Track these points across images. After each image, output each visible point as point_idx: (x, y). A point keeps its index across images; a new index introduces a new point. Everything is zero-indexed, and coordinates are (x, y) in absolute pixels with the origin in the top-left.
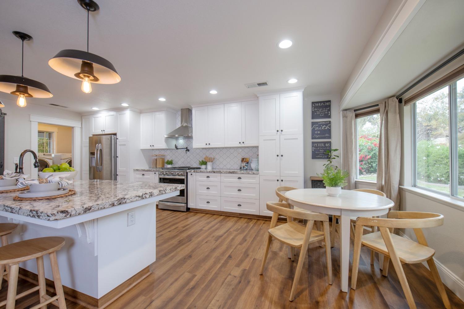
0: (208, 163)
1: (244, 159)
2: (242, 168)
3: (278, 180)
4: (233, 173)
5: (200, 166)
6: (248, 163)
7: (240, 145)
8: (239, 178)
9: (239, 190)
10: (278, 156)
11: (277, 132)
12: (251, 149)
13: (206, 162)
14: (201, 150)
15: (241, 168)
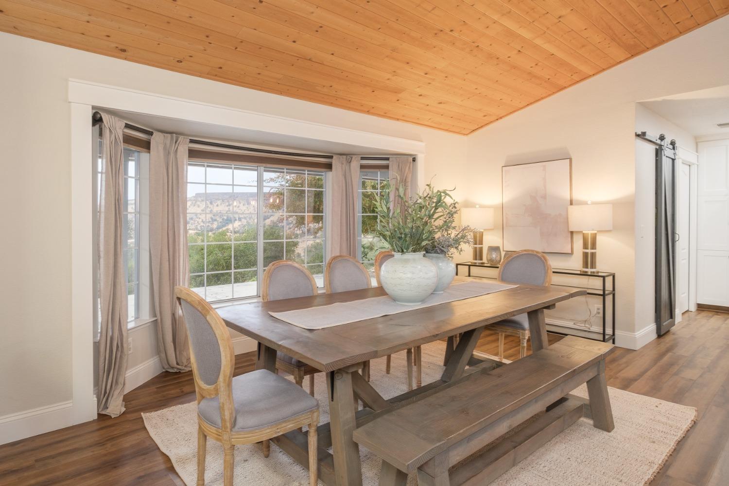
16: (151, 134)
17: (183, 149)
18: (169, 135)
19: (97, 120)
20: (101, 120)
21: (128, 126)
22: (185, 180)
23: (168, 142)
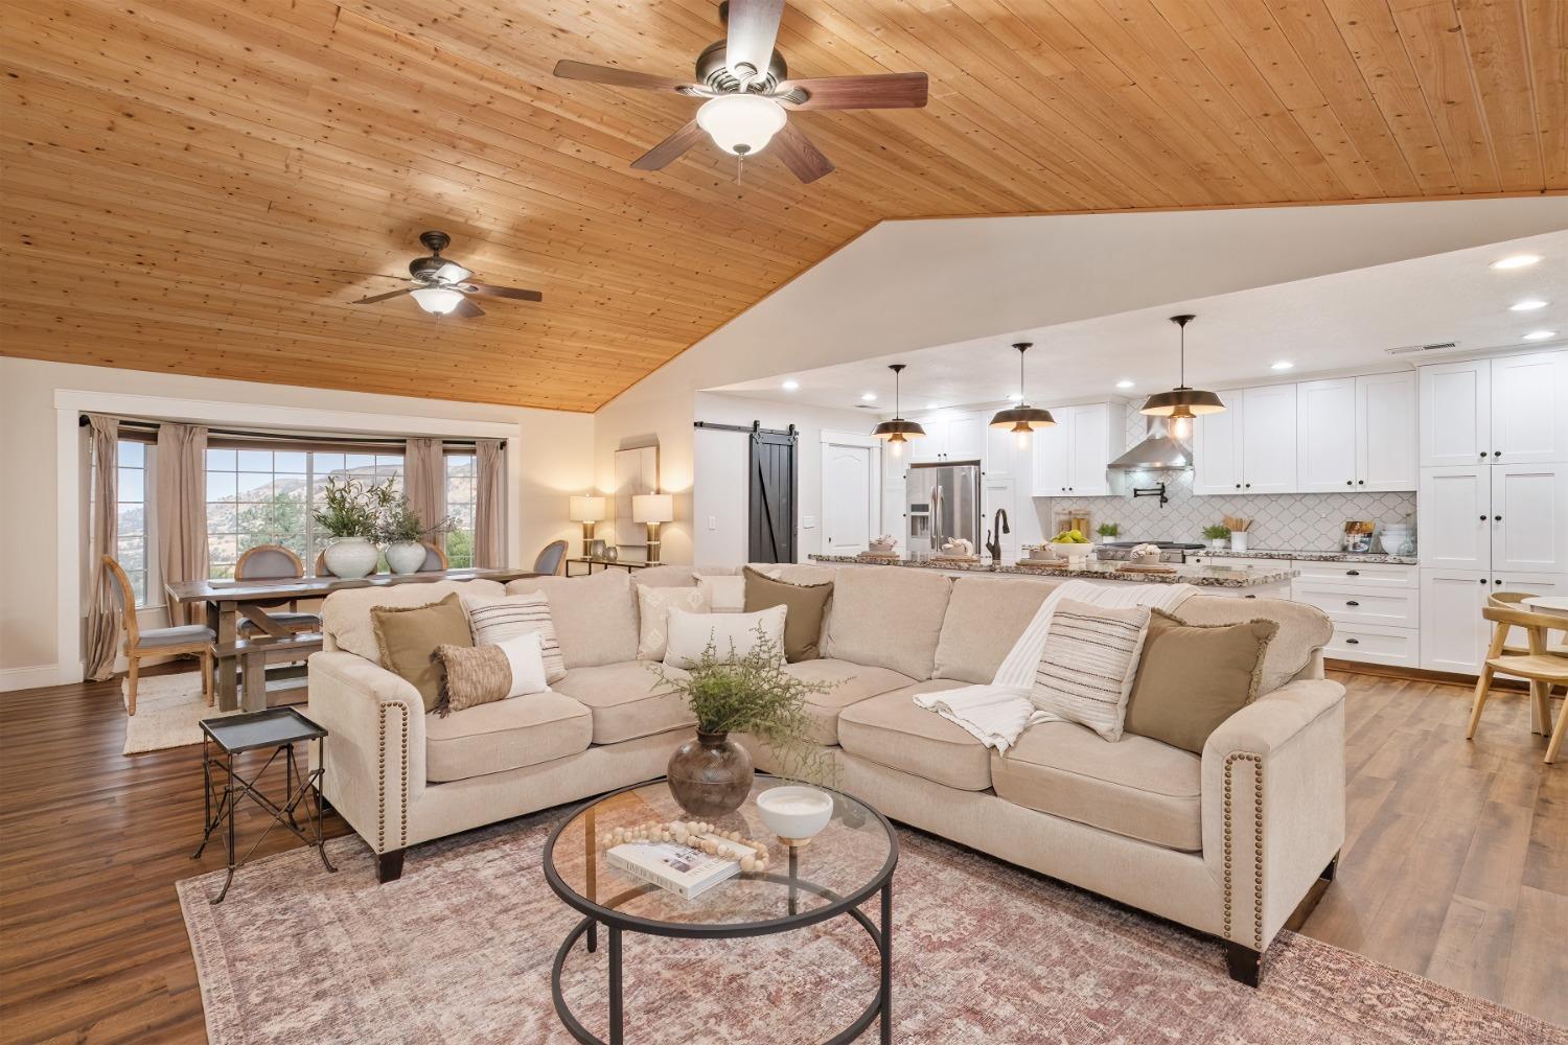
0: (1233, 533)
1: (1354, 523)
2: (1351, 549)
3: (1483, 581)
4: (1333, 560)
5: (1204, 543)
6: (1370, 535)
7: (1348, 489)
8: (1354, 573)
9: (1353, 604)
10: (1483, 518)
11: (1480, 457)
12: (1377, 497)
13: (1228, 531)
14: (1206, 500)
15: (1345, 549)
16: (158, 426)
17: (201, 438)
18: (182, 428)
19: (84, 421)
20: (88, 422)
21: (122, 422)
22: (203, 469)
23: (181, 434)
